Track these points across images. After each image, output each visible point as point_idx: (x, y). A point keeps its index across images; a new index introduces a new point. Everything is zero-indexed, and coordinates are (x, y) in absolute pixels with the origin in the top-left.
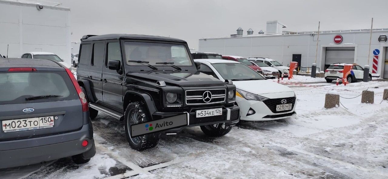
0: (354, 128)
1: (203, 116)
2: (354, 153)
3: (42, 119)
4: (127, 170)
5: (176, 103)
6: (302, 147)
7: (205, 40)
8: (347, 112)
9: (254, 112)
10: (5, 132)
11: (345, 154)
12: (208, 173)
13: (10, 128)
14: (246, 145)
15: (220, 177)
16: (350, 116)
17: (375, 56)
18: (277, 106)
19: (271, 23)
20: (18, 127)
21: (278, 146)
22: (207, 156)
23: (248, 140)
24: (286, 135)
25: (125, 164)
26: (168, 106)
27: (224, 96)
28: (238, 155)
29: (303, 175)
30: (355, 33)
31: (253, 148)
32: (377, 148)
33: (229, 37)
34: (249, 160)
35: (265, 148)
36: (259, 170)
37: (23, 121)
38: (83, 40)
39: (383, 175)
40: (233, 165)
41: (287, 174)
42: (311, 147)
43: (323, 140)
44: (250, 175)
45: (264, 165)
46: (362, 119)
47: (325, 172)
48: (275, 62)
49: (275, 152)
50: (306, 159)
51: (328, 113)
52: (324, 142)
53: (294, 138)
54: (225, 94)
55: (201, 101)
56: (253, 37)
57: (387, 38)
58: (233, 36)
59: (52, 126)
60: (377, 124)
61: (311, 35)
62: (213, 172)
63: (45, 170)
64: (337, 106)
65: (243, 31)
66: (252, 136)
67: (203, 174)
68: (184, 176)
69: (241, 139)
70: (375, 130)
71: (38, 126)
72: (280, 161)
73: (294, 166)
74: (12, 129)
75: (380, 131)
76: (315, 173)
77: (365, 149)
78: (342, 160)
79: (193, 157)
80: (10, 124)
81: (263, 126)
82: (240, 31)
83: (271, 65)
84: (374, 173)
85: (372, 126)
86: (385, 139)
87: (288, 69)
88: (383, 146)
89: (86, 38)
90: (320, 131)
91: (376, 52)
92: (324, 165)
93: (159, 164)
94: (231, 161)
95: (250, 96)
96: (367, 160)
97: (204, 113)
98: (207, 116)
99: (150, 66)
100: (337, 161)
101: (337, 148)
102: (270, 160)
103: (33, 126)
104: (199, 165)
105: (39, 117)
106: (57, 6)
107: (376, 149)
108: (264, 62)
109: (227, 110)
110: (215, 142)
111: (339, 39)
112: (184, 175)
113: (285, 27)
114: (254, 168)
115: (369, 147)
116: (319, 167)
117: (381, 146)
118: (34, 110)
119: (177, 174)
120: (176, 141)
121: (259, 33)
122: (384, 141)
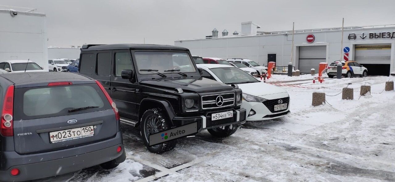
0: (342, 123)
1: (218, 119)
2: (348, 145)
3: (84, 129)
4: (156, 172)
5: (193, 108)
6: (303, 142)
7: (181, 41)
8: (332, 109)
9: (255, 113)
10: (53, 142)
11: (341, 146)
12: (231, 169)
13: (57, 139)
14: (253, 143)
15: (242, 172)
16: (336, 112)
17: (346, 54)
18: (275, 106)
19: (246, 24)
20: (64, 137)
21: (282, 142)
22: (222, 155)
23: (253, 138)
24: (286, 132)
25: (152, 167)
26: (187, 111)
27: (234, 99)
28: (250, 152)
29: (311, 166)
30: (327, 32)
31: (261, 146)
32: (366, 139)
33: (205, 38)
34: (261, 156)
35: (271, 145)
36: (273, 165)
37: (68, 131)
38: (83, 50)
39: (377, 162)
40: (249, 161)
41: (298, 166)
42: (310, 142)
43: (319, 135)
44: (268, 169)
45: (276, 159)
46: (347, 114)
47: (329, 163)
48: (253, 62)
49: (281, 147)
50: (310, 152)
51: (316, 110)
52: (320, 136)
53: (293, 134)
54: (233, 97)
55: (215, 105)
56: (228, 38)
57: (356, 36)
58: (209, 37)
59: (93, 135)
60: (361, 118)
61: (285, 35)
62: (234, 168)
63: (79, 177)
64: (323, 103)
65: (218, 32)
66: (256, 135)
67: (226, 170)
68: (211, 174)
69: (247, 138)
70: (361, 124)
71: (81, 135)
72: (288, 155)
73: (302, 159)
74: (58, 139)
75: (365, 125)
76: (321, 163)
77: (357, 141)
78: (340, 152)
79: (210, 157)
80: (56, 135)
81: (261, 125)
82: (215, 33)
83: (249, 65)
84: (370, 161)
85: (357, 121)
86: (372, 131)
87: (266, 69)
88: (371, 137)
89: (87, 48)
90: (314, 127)
91: (346, 50)
92: (327, 156)
93: (182, 164)
94: (246, 158)
95: (250, 98)
96: (361, 150)
97: (218, 116)
98: (221, 118)
99: (159, 74)
100: (336, 152)
101: (333, 142)
102: (279, 155)
103: (76, 136)
104: (219, 163)
105: (81, 127)
106: (31, 12)
107: (366, 141)
108: (242, 63)
109: (237, 112)
110: (225, 142)
111: (312, 38)
112: (210, 172)
113: (259, 28)
114: (268, 163)
115: (360, 139)
116: (324, 159)
117: (370, 138)
118: (77, 121)
119: (203, 172)
120: (188, 143)
121: (234, 34)
122: (371, 133)
